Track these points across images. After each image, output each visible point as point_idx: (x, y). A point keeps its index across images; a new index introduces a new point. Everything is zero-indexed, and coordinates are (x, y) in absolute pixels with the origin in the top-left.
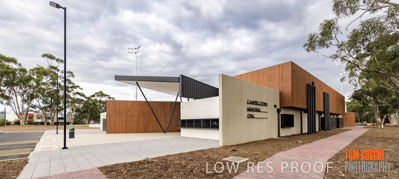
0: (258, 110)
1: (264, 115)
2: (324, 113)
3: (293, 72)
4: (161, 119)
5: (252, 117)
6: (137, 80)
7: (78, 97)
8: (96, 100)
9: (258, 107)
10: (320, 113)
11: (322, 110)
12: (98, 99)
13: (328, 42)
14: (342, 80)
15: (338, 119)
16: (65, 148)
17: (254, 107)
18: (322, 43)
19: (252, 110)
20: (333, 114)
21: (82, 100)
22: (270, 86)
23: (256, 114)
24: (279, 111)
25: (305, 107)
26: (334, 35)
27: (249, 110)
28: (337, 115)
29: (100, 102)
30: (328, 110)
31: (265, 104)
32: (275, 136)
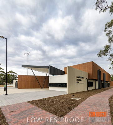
0: (80, 80)
1: (82, 82)
2: (103, 81)
3: (93, 65)
4: (40, 83)
5: (78, 83)
6: (31, 67)
7: (2, 73)
8: (9, 74)
9: (80, 79)
10: (102, 81)
11: (103, 80)
12: (10, 74)
13: (106, 54)
14: (110, 68)
15: (108, 83)
16: (6, 94)
17: (79, 79)
18: (104, 54)
19: (78, 80)
20: (106, 82)
21: (4, 74)
22: (84, 71)
23: (80, 82)
24: (87, 80)
25: (97, 79)
26: (108, 51)
27: (77, 80)
28: (108, 82)
29: (11, 75)
30: (105, 80)
31: (83, 78)
32: (86, 90)
